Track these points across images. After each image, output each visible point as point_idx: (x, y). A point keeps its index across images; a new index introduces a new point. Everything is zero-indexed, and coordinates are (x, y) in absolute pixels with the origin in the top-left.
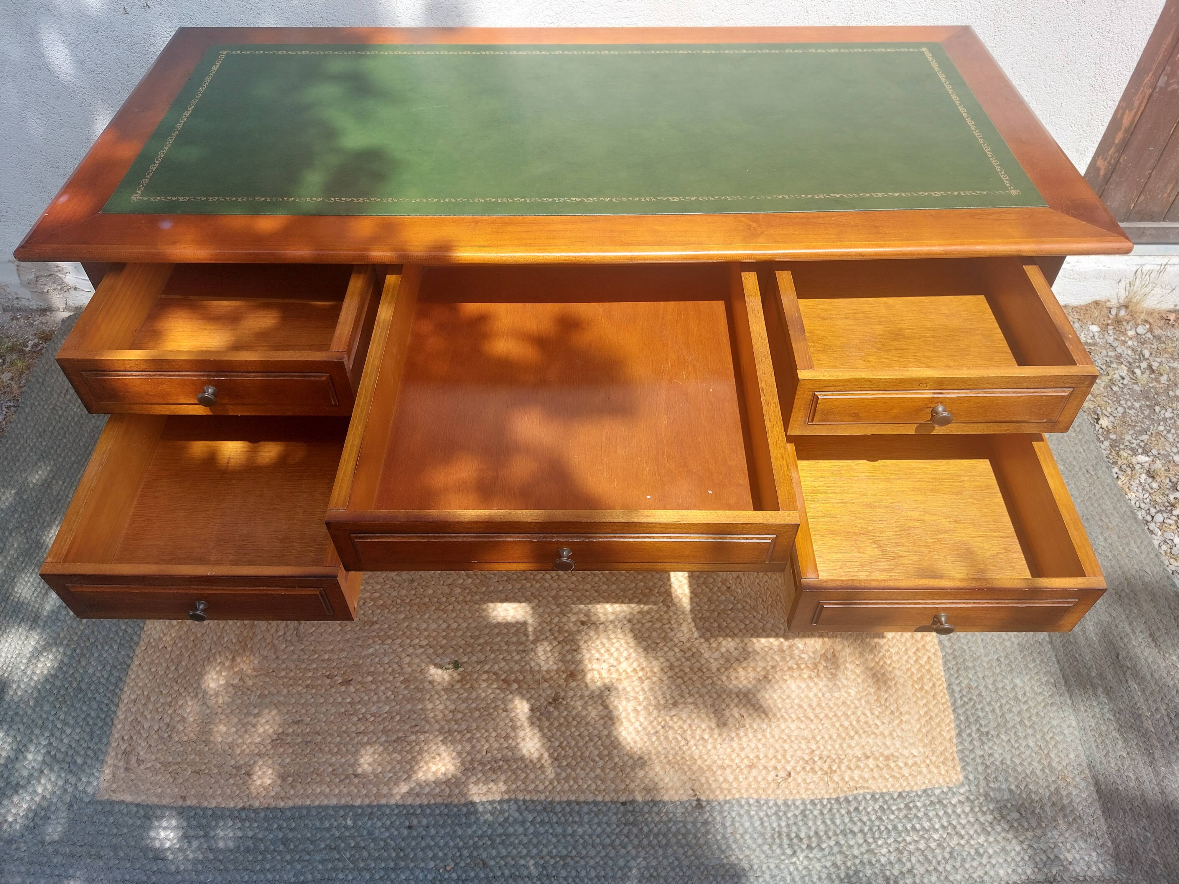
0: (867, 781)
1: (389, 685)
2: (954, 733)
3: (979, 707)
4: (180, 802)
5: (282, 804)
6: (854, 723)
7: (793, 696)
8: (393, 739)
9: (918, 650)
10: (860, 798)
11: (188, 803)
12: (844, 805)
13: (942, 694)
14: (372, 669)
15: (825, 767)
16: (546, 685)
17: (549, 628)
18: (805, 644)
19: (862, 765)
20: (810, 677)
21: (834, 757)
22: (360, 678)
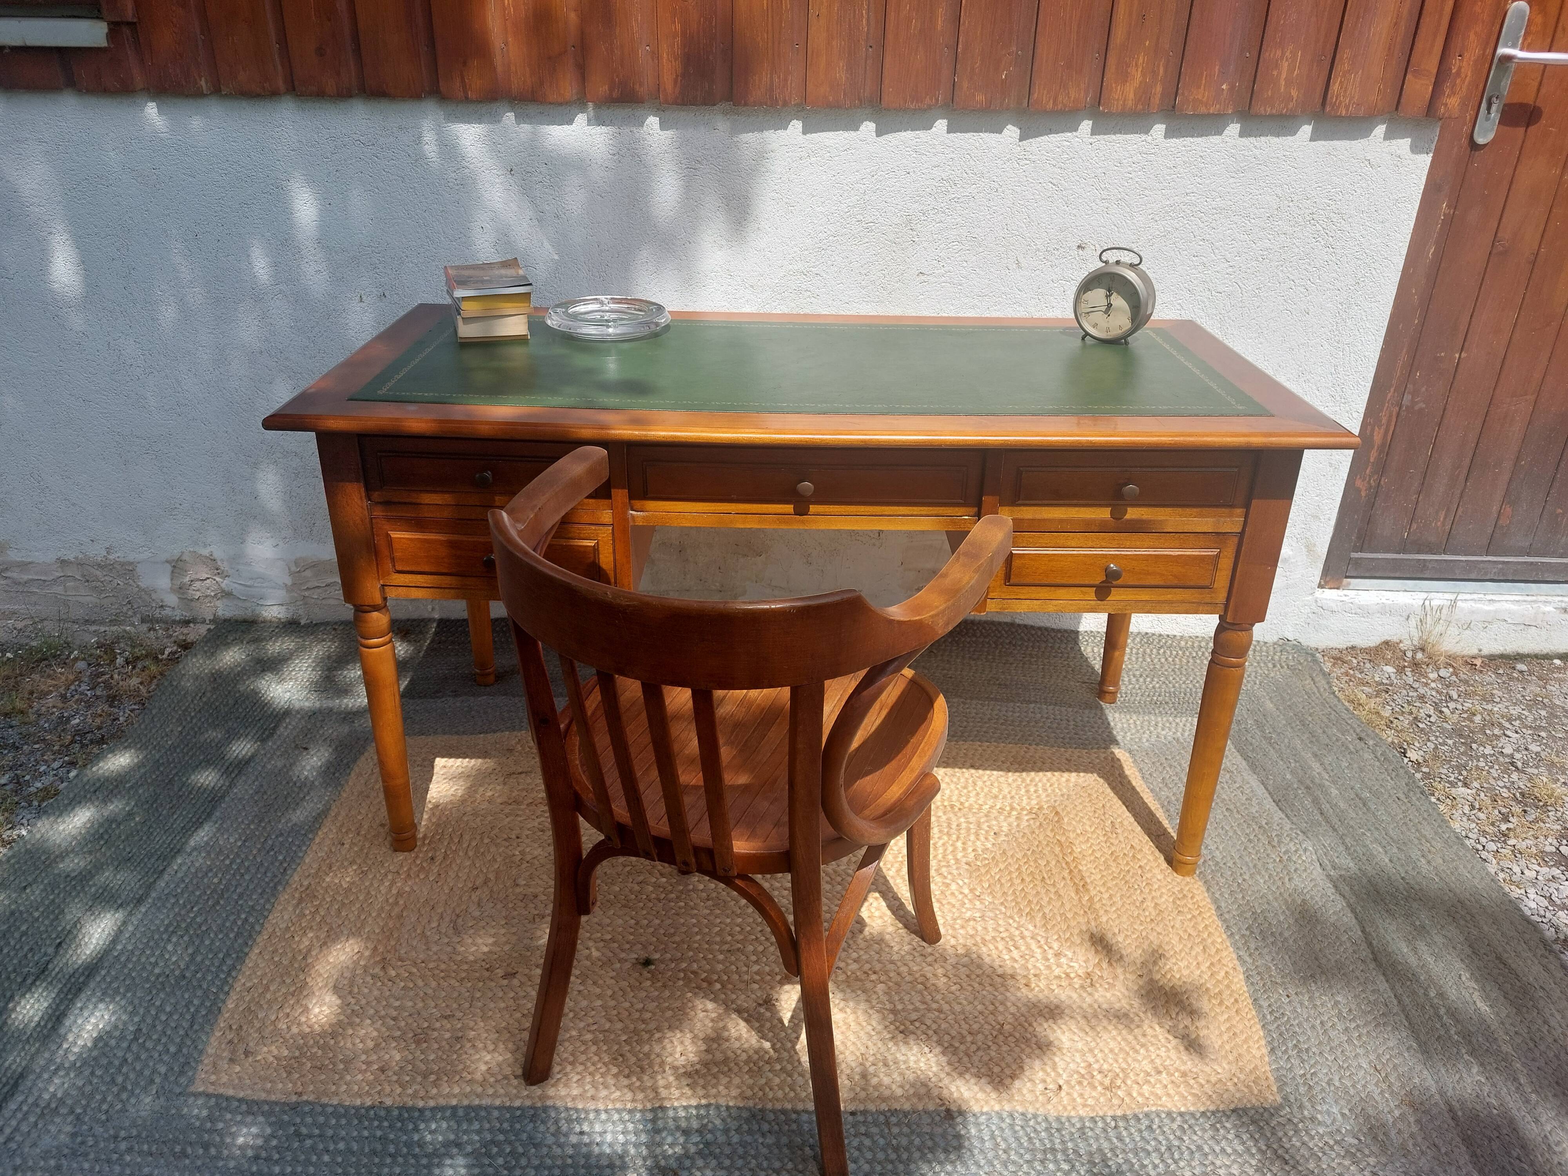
0: (1160, 1098)
2: (1265, 1051)
3: (1295, 1023)
4: (294, 1098)
5: (421, 1104)
8: (565, 1037)
9: (1212, 964)
10: (1153, 1116)
11: (305, 1098)
12: (1132, 1122)
13: (1247, 1010)
15: (1107, 1082)
16: (756, 986)
18: (1074, 952)
19: (1152, 1080)
20: (1082, 987)
21: (1118, 1070)
22: (527, 971)
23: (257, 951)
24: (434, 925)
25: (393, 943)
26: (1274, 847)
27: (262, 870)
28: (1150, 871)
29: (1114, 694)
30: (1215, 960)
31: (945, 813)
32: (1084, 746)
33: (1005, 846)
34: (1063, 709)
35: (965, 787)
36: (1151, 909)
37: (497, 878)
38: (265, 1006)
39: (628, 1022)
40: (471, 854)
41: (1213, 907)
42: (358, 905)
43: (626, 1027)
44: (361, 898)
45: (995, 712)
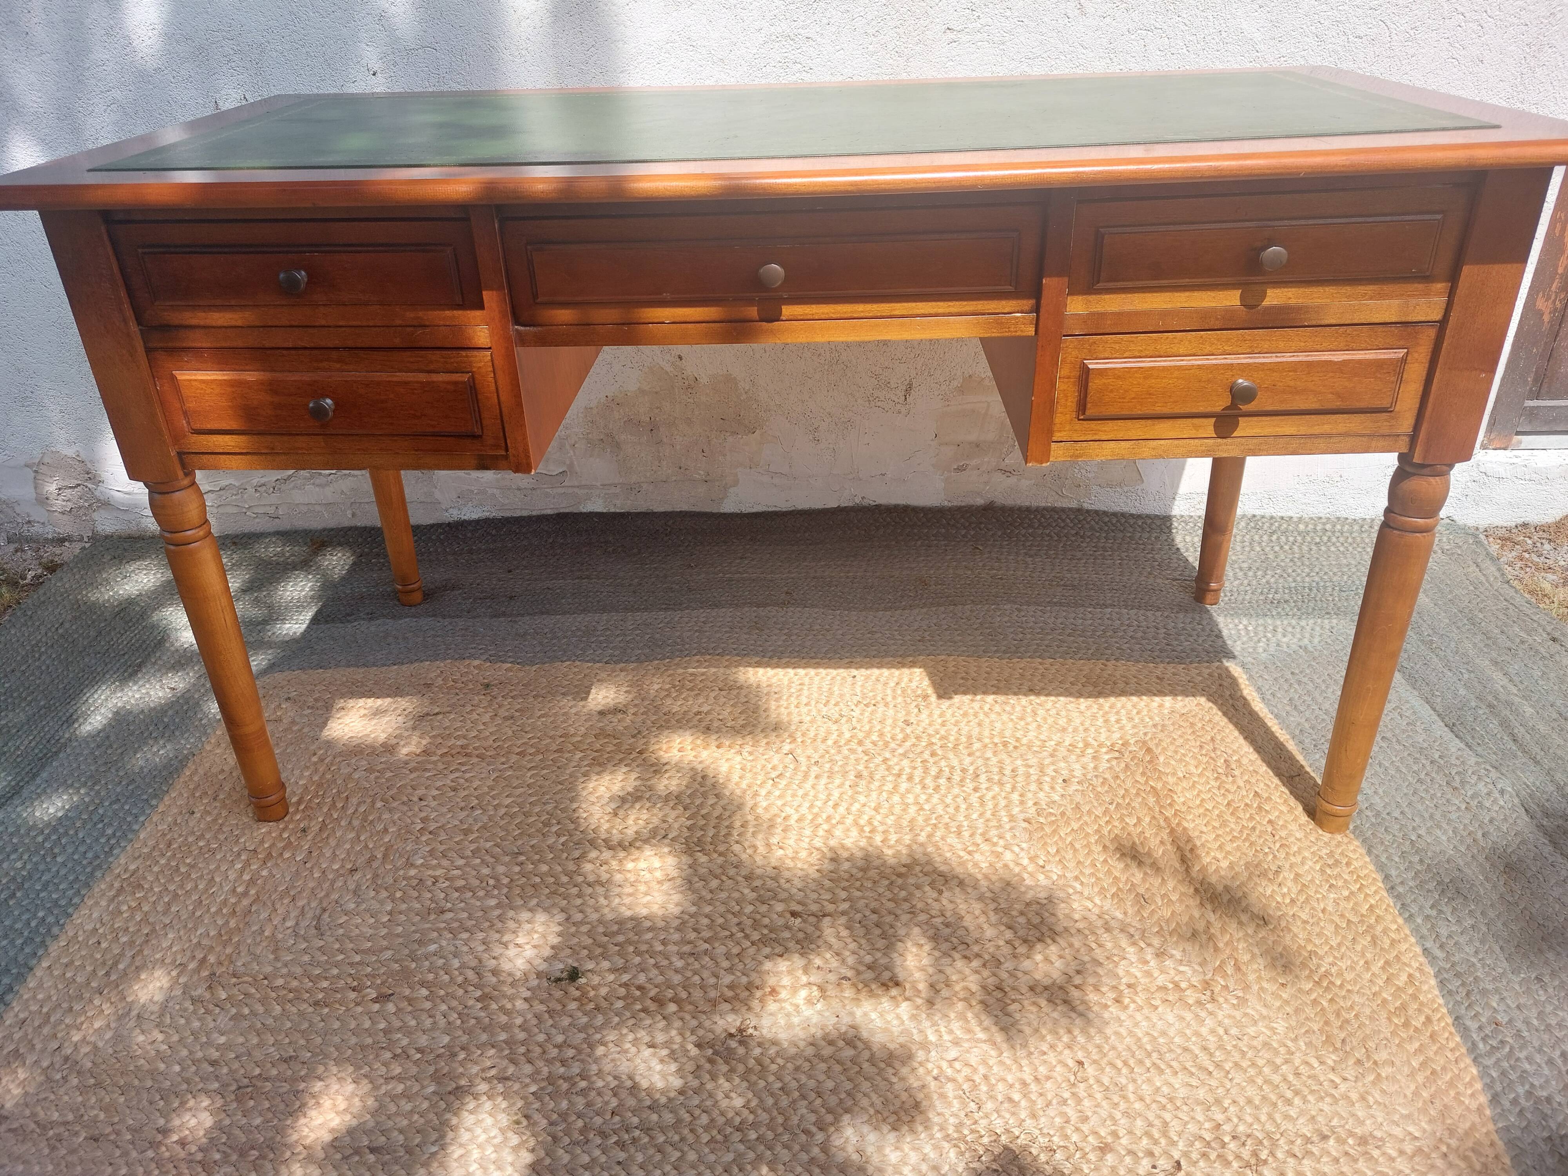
1: (454, 1003)
2: (1483, 1099)
3: (1522, 1055)
6: (1291, 1078)
7: (1172, 1032)
8: (449, 1089)
9: (1387, 963)
13: (1446, 1035)
14: (431, 977)
15: (1246, 1153)
16: (726, 1007)
17: (736, 920)
18: (1184, 950)
19: (1315, 1150)
20: (1199, 1003)
21: (1260, 1135)
22: (407, 992)
23: (45, 964)
24: (289, 924)
25: (229, 950)
26: (1455, 789)
27: (82, 849)
28: (1284, 827)
29: (1217, 591)
30: (1391, 957)
31: (995, 753)
32: (1180, 660)
33: (1078, 798)
34: (1149, 614)
35: (1022, 719)
36: (1290, 884)
37: (385, 856)
38: (38, 1046)
39: (540, 1064)
40: (356, 823)
41: (1379, 877)
42: (195, 897)
43: (538, 1072)
44: (201, 887)
45: (1060, 620)
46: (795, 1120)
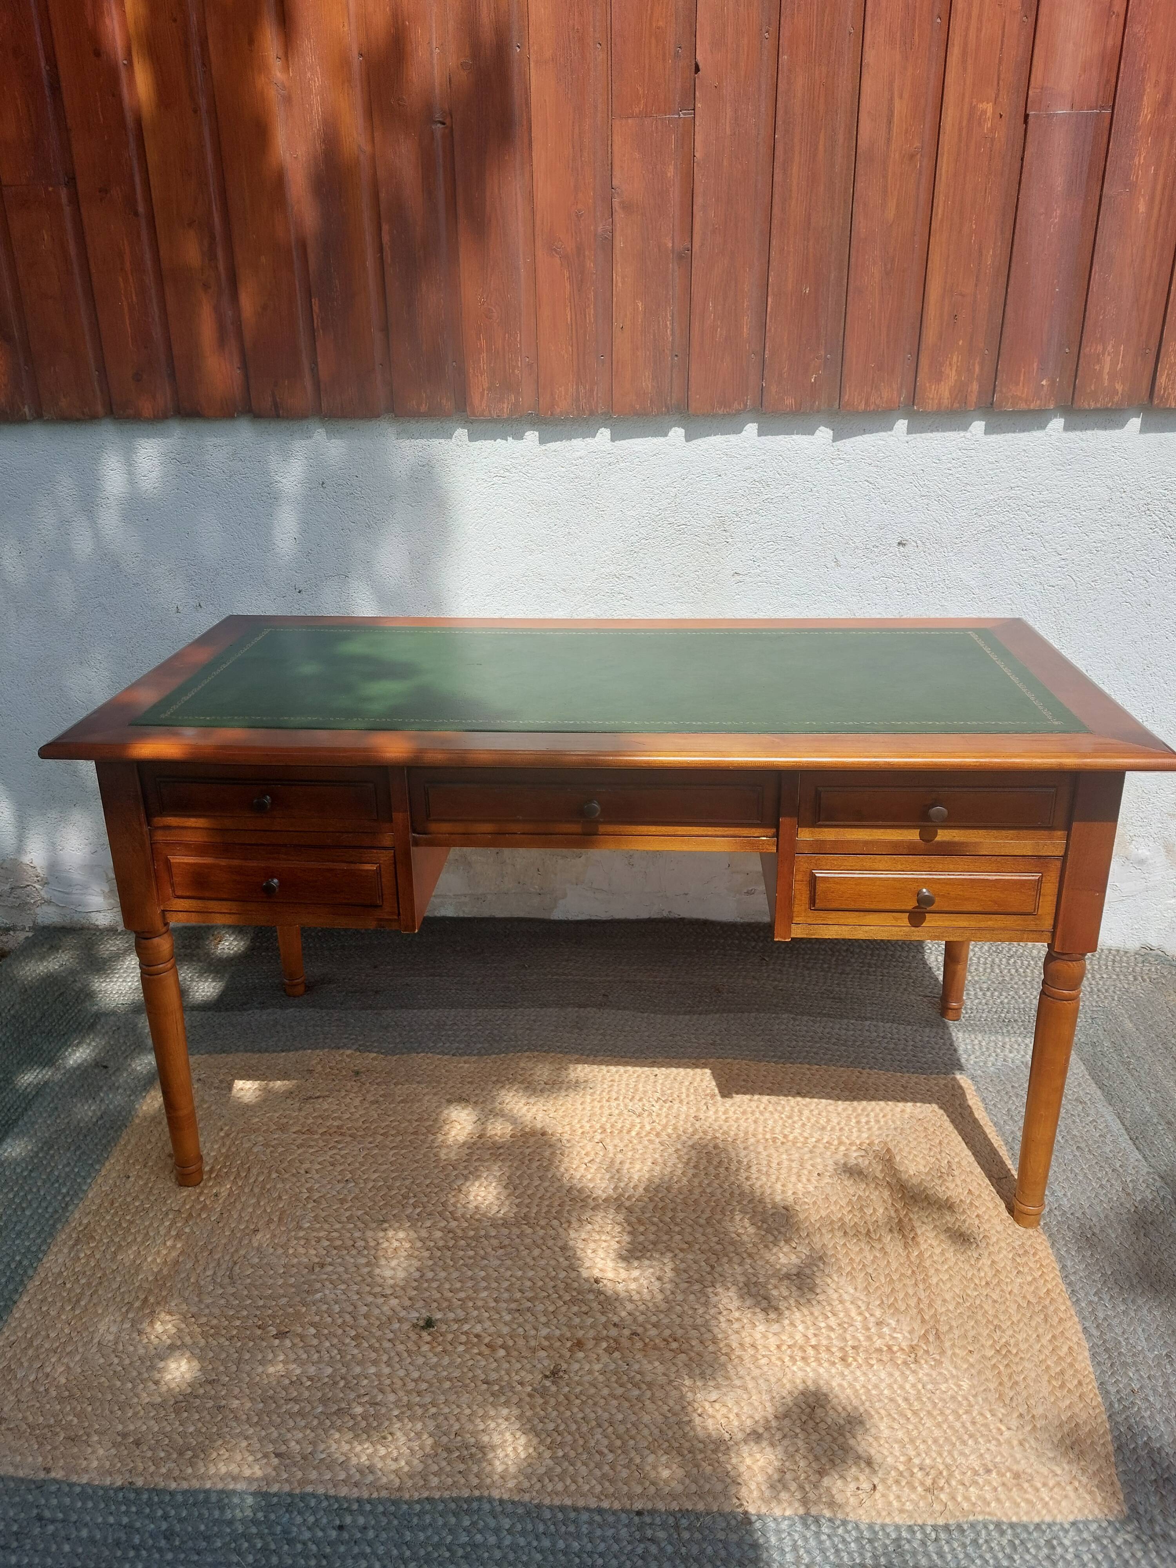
0: (989, 1504)
1: (335, 1341)
2: (1111, 1448)
3: (1145, 1414)
4: (42, 1475)
5: (173, 1485)
6: (968, 1425)
7: (883, 1386)
8: (333, 1410)
9: (1054, 1337)
10: (979, 1527)
11: (53, 1475)
12: (955, 1534)
13: (1092, 1395)
14: (317, 1318)
15: (929, 1482)
16: (543, 1354)
17: (552, 1284)
18: (898, 1321)
19: (981, 1481)
20: (905, 1363)
21: (941, 1467)
22: (300, 1330)
23: (26, 1299)
24: (209, 1273)
25: (164, 1293)
26: (1128, 1194)
27: (44, 1204)
28: (989, 1220)
29: (958, 1010)
30: (1057, 1332)
31: (765, 1148)
32: (922, 1070)
33: (828, 1190)
34: (901, 1027)
35: (790, 1117)
36: (987, 1269)
37: (280, 1219)
38: (26, 1364)
39: (401, 1393)
40: (256, 1190)
41: (1057, 1267)
42: (135, 1248)
43: (400, 1400)
44: (139, 1240)
45: (827, 1030)
46: (592, 1443)
